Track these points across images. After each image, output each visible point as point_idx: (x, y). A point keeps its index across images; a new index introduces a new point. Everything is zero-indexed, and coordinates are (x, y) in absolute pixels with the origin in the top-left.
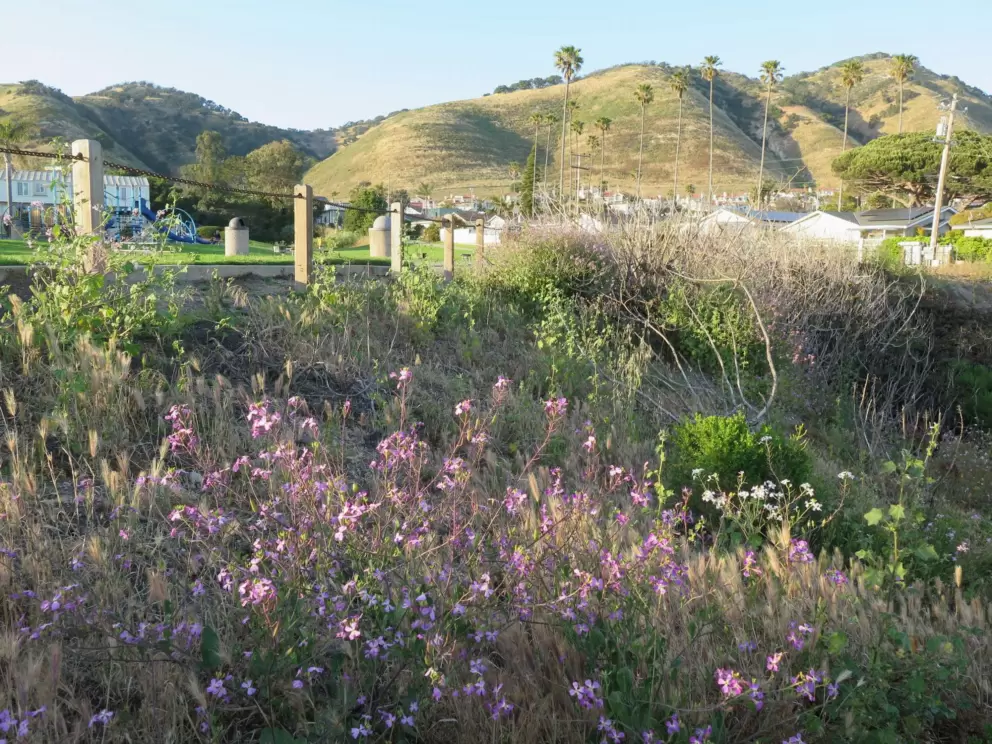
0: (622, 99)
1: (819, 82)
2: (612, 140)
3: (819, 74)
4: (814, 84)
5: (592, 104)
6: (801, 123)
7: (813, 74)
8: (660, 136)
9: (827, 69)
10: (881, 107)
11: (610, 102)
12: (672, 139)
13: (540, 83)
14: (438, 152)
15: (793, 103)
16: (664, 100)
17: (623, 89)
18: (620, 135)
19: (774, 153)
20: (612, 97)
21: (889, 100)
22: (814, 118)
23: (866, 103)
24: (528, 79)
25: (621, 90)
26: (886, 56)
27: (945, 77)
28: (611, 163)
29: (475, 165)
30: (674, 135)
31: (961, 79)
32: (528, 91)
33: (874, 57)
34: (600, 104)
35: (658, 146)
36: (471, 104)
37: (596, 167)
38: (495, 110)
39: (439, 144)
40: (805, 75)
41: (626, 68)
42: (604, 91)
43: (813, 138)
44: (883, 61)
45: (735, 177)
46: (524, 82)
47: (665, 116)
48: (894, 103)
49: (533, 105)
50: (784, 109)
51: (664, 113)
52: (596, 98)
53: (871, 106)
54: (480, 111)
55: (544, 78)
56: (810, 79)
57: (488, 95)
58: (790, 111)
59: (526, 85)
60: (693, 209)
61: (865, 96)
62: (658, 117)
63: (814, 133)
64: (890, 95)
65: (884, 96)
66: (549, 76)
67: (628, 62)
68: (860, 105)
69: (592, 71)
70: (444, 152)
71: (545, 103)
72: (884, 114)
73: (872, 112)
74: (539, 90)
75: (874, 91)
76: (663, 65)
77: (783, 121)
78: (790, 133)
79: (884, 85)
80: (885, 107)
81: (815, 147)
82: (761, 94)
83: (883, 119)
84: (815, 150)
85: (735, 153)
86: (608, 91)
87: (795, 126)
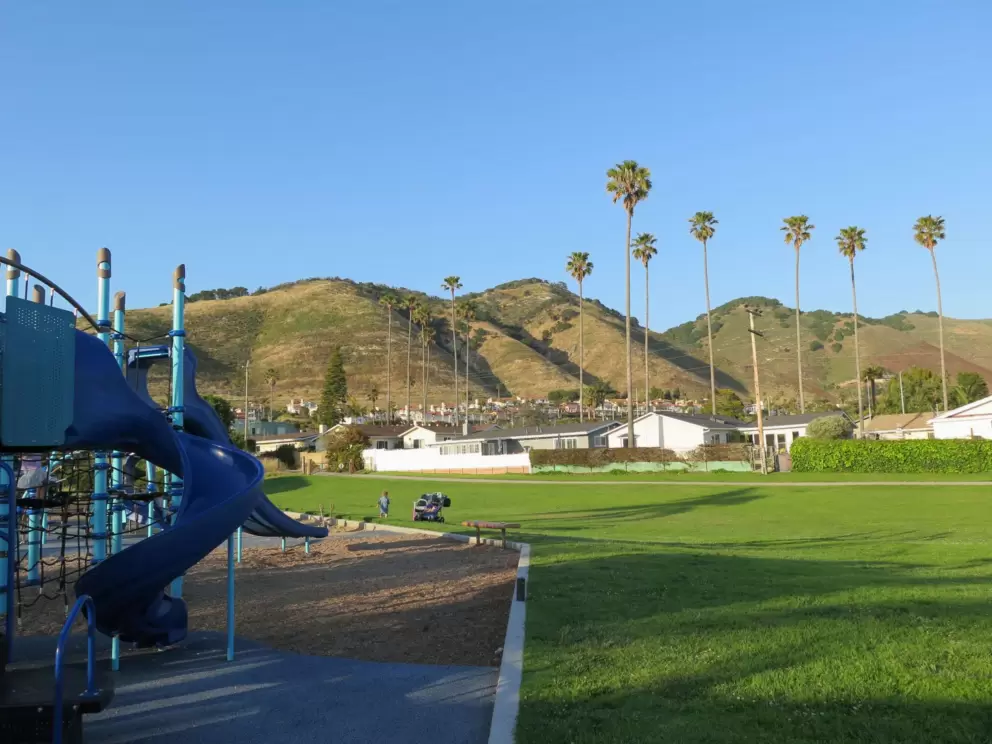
0: (317, 311)
1: (487, 302)
2: (312, 352)
3: (486, 295)
4: (482, 303)
5: (285, 315)
6: (489, 337)
7: (480, 295)
8: (361, 349)
9: (492, 290)
10: (549, 324)
11: (303, 315)
12: (374, 351)
13: (223, 294)
15: (478, 319)
16: (360, 313)
17: (315, 302)
18: (319, 347)
20: (306, 310)
21: (555, 318)
22: (499, 333)
23: (536, 320)
24: (210, 289)
25: (315, 303)
26: (540, 281)
27: (589, 300)
28: (315, 376)
29: (161, 379)
30: (375, 347)
31: (602, 302)
32: (211, 303)
33: (531, 281)
34: (293, 316)
35: (361, 358)
36: (147, 314)
37: (300, 380)
40: (474, 296)
41: (314, 282)
42: (296, 304)
43: (502, 350)
44: (539, 285)
45: (443, 387)
46: (207, 292)
47: (365, 329)
48: (561, 320)
49: (218, 316)
50: (470, 324)
51: (362, 326)
52: (287, 310)
53: (540, 323)
54: (159, 321)
55: (227, 289)
56: (478, 299)
57: (165, 304)
58: (476, 326)
59: (208, 295)
61: (532, 315)
62: (358, 329)
63: (502, 346)
64: (555, 313)
65: (550, 314)
66: (233, 287)
67: (313, 277)
68: (530, 322)
69: (278, 284)
71: (233, 315)
72: (555, 330)
73: (542, 328)
74: (224, 301)
75: (540, 309)
76: (346, 280)
77: (472, 334)
78: (480, 346)
79: (545, 305)
80: (553, 324)
81: (506, 359)
82: (445, 310)
83: (553, 335)
84: (507, 362)
85: (438, 365)
86: (300, 303)
87: (485, 339)
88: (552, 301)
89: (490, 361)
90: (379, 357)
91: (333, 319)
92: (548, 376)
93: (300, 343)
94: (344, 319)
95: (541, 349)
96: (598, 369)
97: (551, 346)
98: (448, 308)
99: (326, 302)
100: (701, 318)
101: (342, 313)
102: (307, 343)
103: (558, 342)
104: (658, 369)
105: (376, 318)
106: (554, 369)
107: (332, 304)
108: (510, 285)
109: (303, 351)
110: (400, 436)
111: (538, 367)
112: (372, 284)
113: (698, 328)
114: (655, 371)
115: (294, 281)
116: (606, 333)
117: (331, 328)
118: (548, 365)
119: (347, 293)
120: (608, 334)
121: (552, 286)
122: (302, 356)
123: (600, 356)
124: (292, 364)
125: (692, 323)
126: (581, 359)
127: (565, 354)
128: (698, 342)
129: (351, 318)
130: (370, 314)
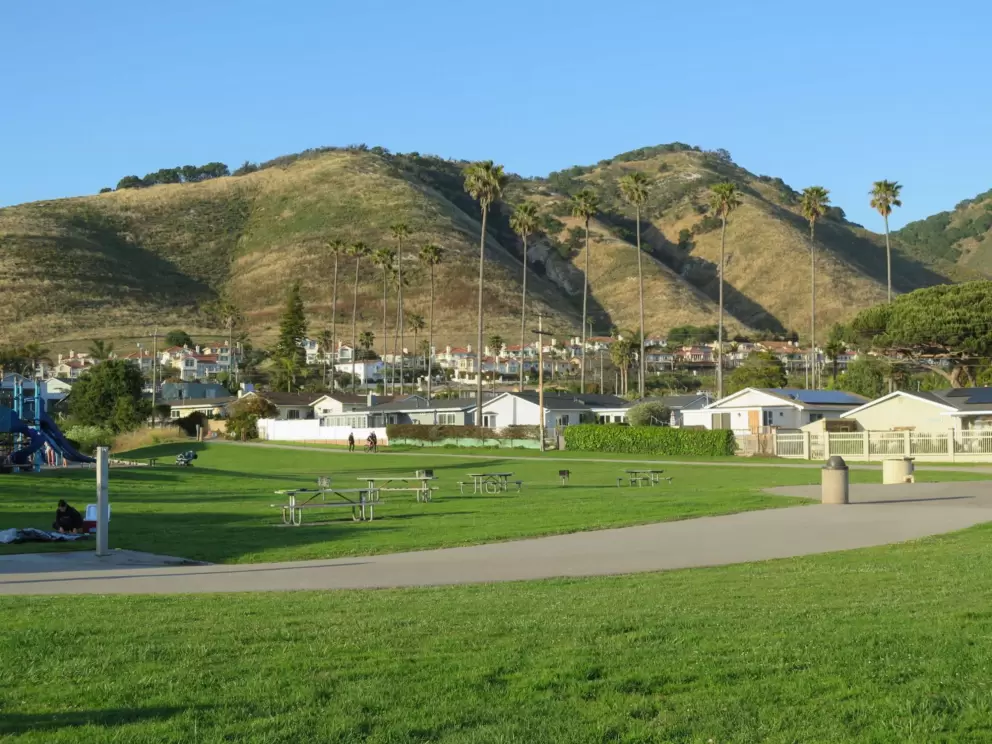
0: (327, 201)
1: (600, 181)
2: (317, 263)
3: (598, 170)
4: (593, 184)
5: (281, 208)
6: (589, 241)
7: (591, 170)
9: (608, 163)
10: (692, 219)
11: (307, 206)
12: (410, 263)
13: (192, 174)
14: (36, 282)
15: (572, 212)
16: (391, 204)
17: (326, 186)
19: (555, 283)
20: (310, 198)
21: (702, 210)
22: (606, 233)
23: (670, 214)
24: (172, 167)
25: (325, 188)
26: (686, 147)
27: (766, 179)
28: (320, 299)
29: (101, 303)
31: (786, 183)
32: (174, 188)
33: (671, 148)
34: (292, 209)
36: (82, 205)
38: (123, 214)
39: (37, 269)
40: (579, 171)
41: (326, 155)
42: (298, 189)
43: (608, 262)
44: (684, 154)
45: (509, 319)
46: (168, 171)
48: (708, 214)
49: (184, 207)
50: (562, 220)
51: (393, 224)
52: (284, 199)
53: (678, 218)
54: (99, 217)
55: (198, 166)
56: (586, 177)
57: (107, 190)
58: (572, 223)
59: (169, 176)
60: (463, 369)
61: (667, 204)
62: (386, 229)
63: (610, 255)
64: (702, 202)
65: (694, 204)
66: (206, 163)
67: (326, 145)
68: (662, 216)
69: (273, 157)
70: (46, 282)
71: (205, 205)
72: (698, 229)
73: (680, 226)
74: (193, 185)
75: (679, 197)
76: (379, 151)
77: (563, 237)
78: (575, 254)
79: (691, 188)
80: (697, 219)
81: (614, 275)
82: (527, 197)
83: (696, 238)
84: (614, 280)
85: (505, 284)
86: (303, 188)
87: (581, 245)
88: (700, 182)
89: (591, 276)
90: (415, 272)
91: (350, 213)
92: (676, 304)
93: (301, 250)
94: (368, 213)
95: (673, 260)
96: (760, 293)
97: (692, 254)
98: (531, 194)
99: (341, 186)
100: (962, 206)
101: (365, 204)
102: (310, 251)
103: (704, 248)
104: (856, 295)
105: (415, 211)
106: (686, 292)
107: (350, 191)
108: (640, 154)
109: (306, 262)
110: (310, 405)
111: (661, 289)
112: (417, 154)
113: (956, 223)
114: (850, 298)
115: (299, 151)
116: (778, 235)
117: (349, 227)
118: (678, 287)
119: (375, 171)
120: (782, 238)
121: (706, 156)
122: (304, 270)
123: (765, 272)
124: (288, 281)
125: (947, 213)
126: (736, 275)
127: (712, 267)
128: (955, 246)
129: (377, 212)
130: (405, 206)
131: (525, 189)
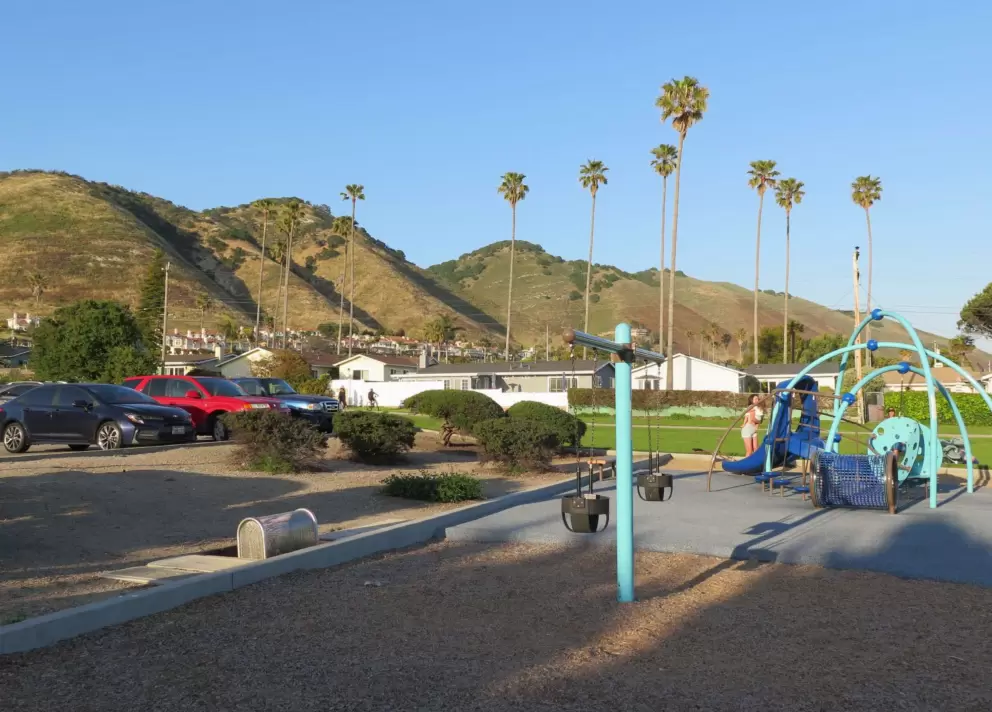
0: (42, 210)
1: (242, 219)
2: (36, 258)
3: (240, 211)
4: (237, 220)
6: (248, 259)
7: (234, 210)
8: (99, 259)
9: (247, 206)
10: (313, 250)
11: (24, 212)
12: (114, 263)
15: (235, 237)
16: (97, 217)
17: (39, 198)
18: (45, 253)
20: (26, 206)
21: (321, 244)
22: (260, 255)
23: (298, 245)
25: (38, 200)
26: (301, 201)
30: (116, 259)
33: (291, 201)
34: (11, 213)
35: (98, 270)
37: (21, 290)
40: (226, 210)
41: (37, 175)
42: (14, 198)
43: (263, 275)
45: (199, 311)
47: (101, 237)
48: (326, 247)
50: (226, 242)
51: (100, 232)
53: (304, 248)
56: (231, 215)
58: (234, 244)
62: (94, 235)
63: (262, 269)
64: (321, 239)
65: (314, 239)
67: (34, 168)
72: (320, 257)
73: (306, 253)
75: (303, 232)
76: (77, 177)
77: (227, 254)
78: (238, 267)
79: (309, 228)
80: (320, 250)
81: (267, 284)
82: (196, 224)
83: (318, 263)
84: (269, 287)
85: (192, 285)
86: (19, 198)
87: (243, 261)
88: (316, 225)
89: (250, 285)
90: (121, 271)
91: (61, 221)
92: (315, 307)
93: (21, 246)
94: (76, 222)
95: (304, 274)
96: (366, 303)
97: (316, 273)
98: (200, 221)
99: (52, 199)
100: (464, 257)
101: (74, 215)
102: (29, 247)
103: (323, 270)
104: (430, 308)
105: (117, 224)
106: (321, 299)
107: (61, 204)
108: (268, 202)
109: (24, 256)
110: (335, 365)
111: (305, 296)
112: (105, 184)
113: (460, 268)
114: (426, 309)
115: (9, 171)
116: (376, 266)
117: (62, 232)
118: (316, 295)
119: (80, 192)
120: (378, 266)
121: (315, 208)
122: (23, 262)
123: (368, 289)
124: (10, 271)
125: (454, 261)
126: (348, 289)
127: (331, 283)
128: (460, 282)
129: (84, 222)
130: (109, 220)
131: (195, 217)
